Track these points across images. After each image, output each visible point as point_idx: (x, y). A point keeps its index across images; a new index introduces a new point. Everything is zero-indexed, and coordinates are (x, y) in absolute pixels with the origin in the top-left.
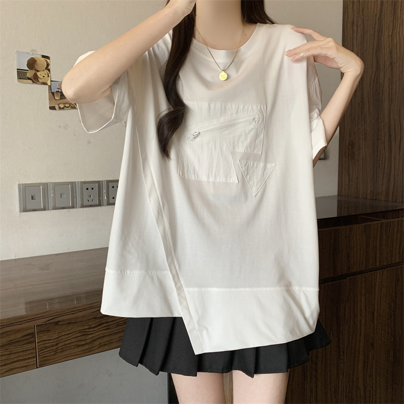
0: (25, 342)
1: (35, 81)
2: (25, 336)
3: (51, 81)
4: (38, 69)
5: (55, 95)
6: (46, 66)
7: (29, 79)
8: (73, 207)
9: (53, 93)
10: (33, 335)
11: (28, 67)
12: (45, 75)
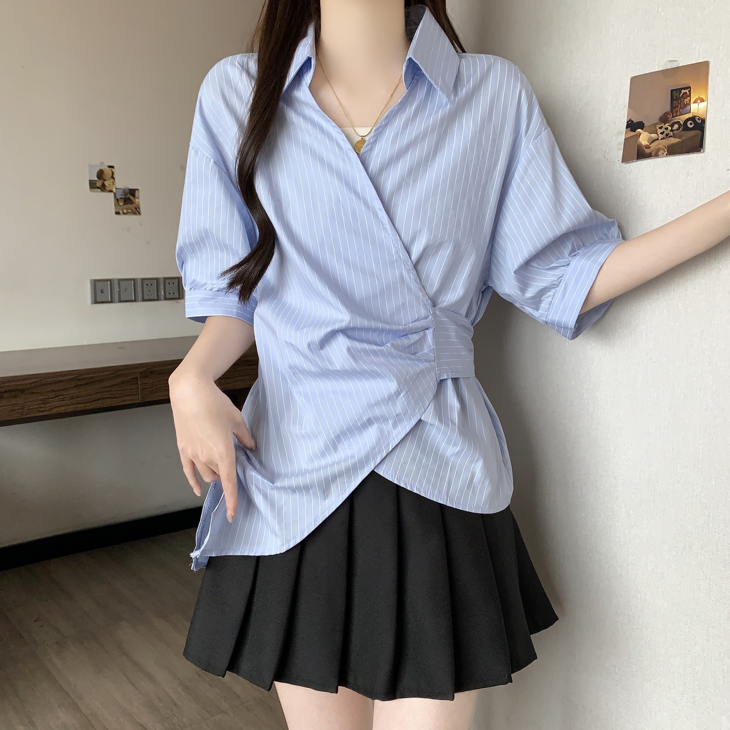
0: (133, 383)
1: (103, 190)
2: (132, 379)
3: (116, 189)
4: (106, 178)
5: (120, 202)
6: (111, 175)
7: (99, 188)
8: (135, 301)
9: (118, 200)
10: (137, 378)
11: (98, 178)
12: (111, 184)
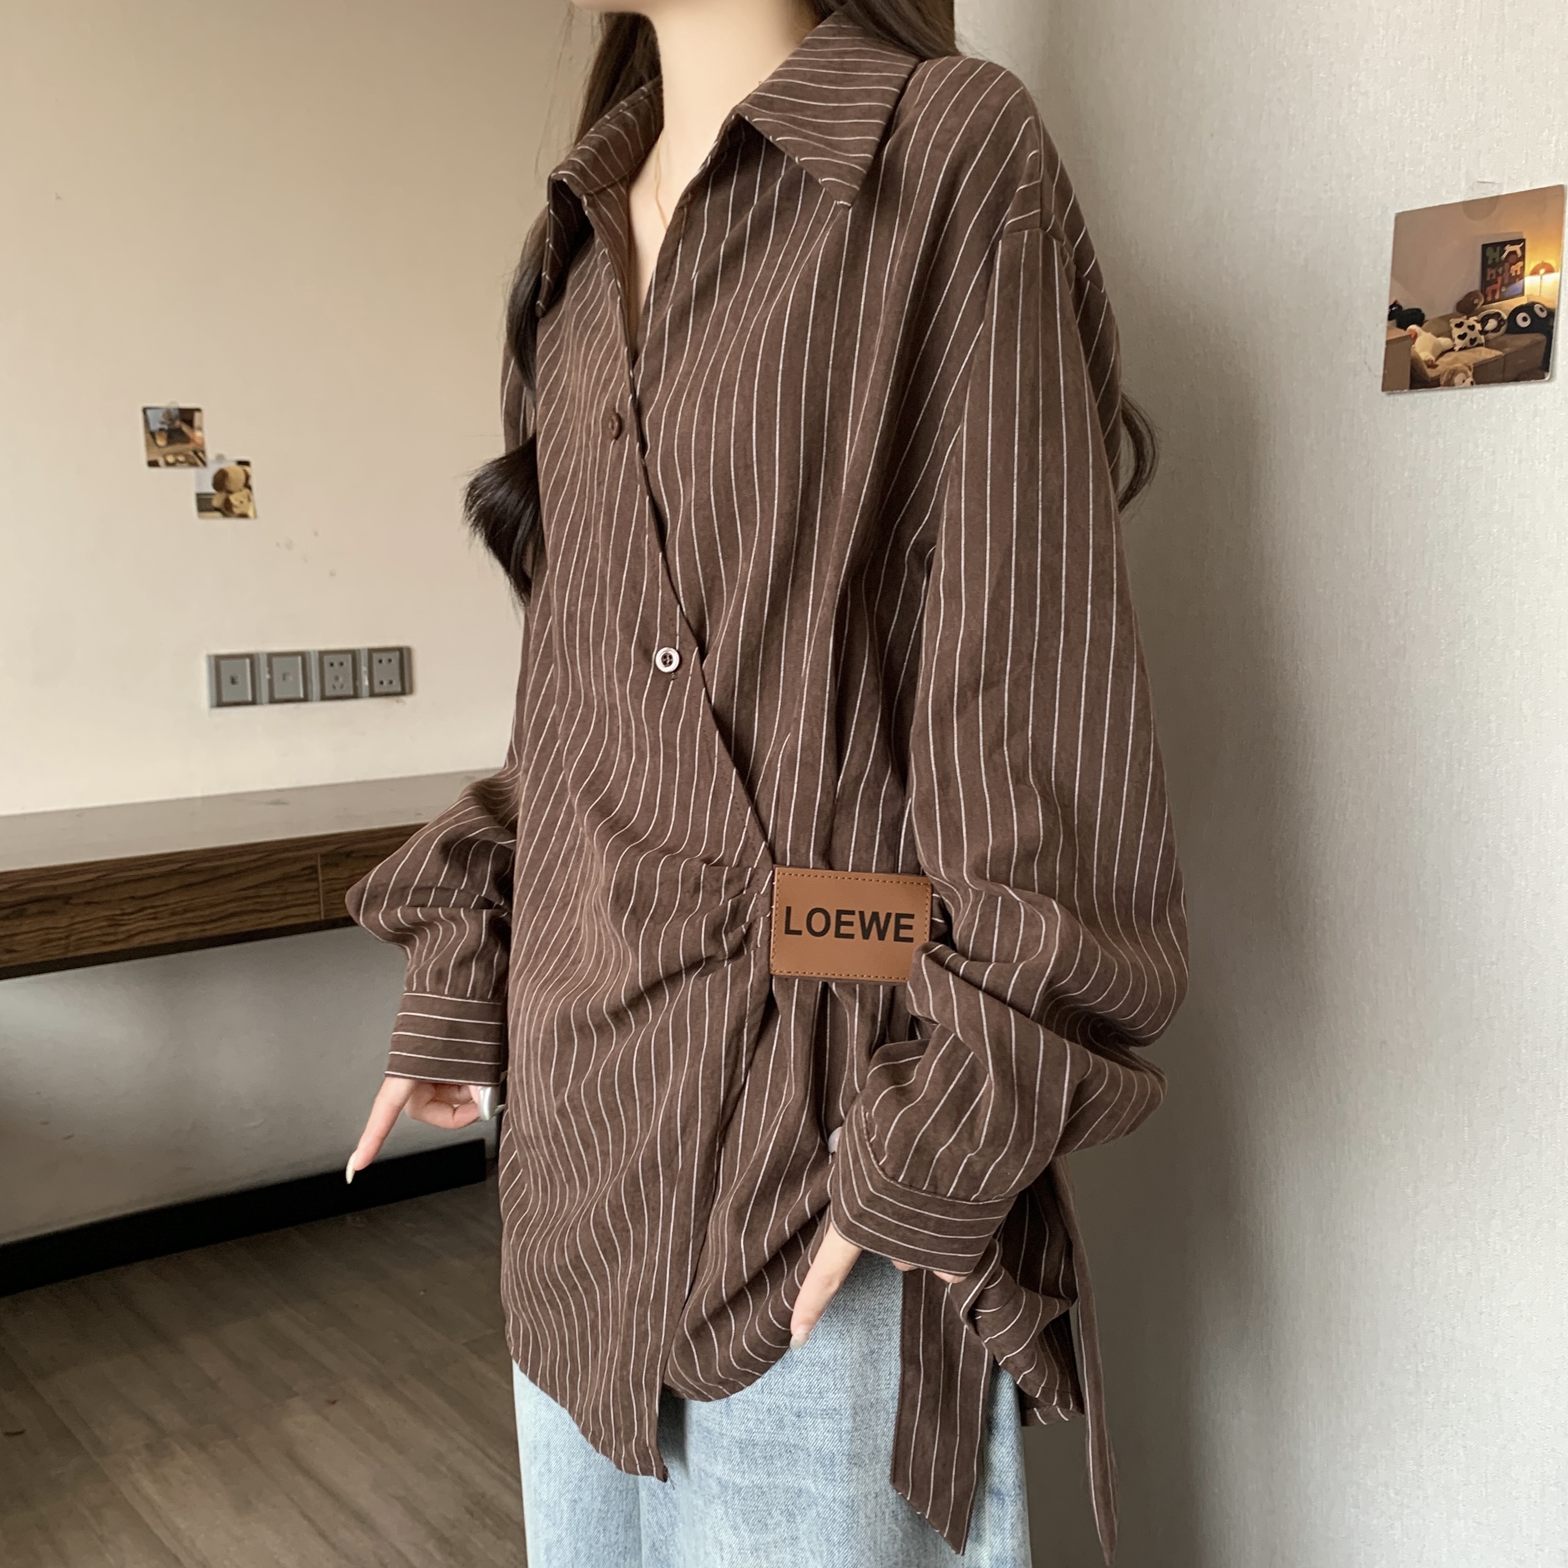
0: (306, 878)
2: (304, 869)
8: (305, 699)
10: (314, 869)
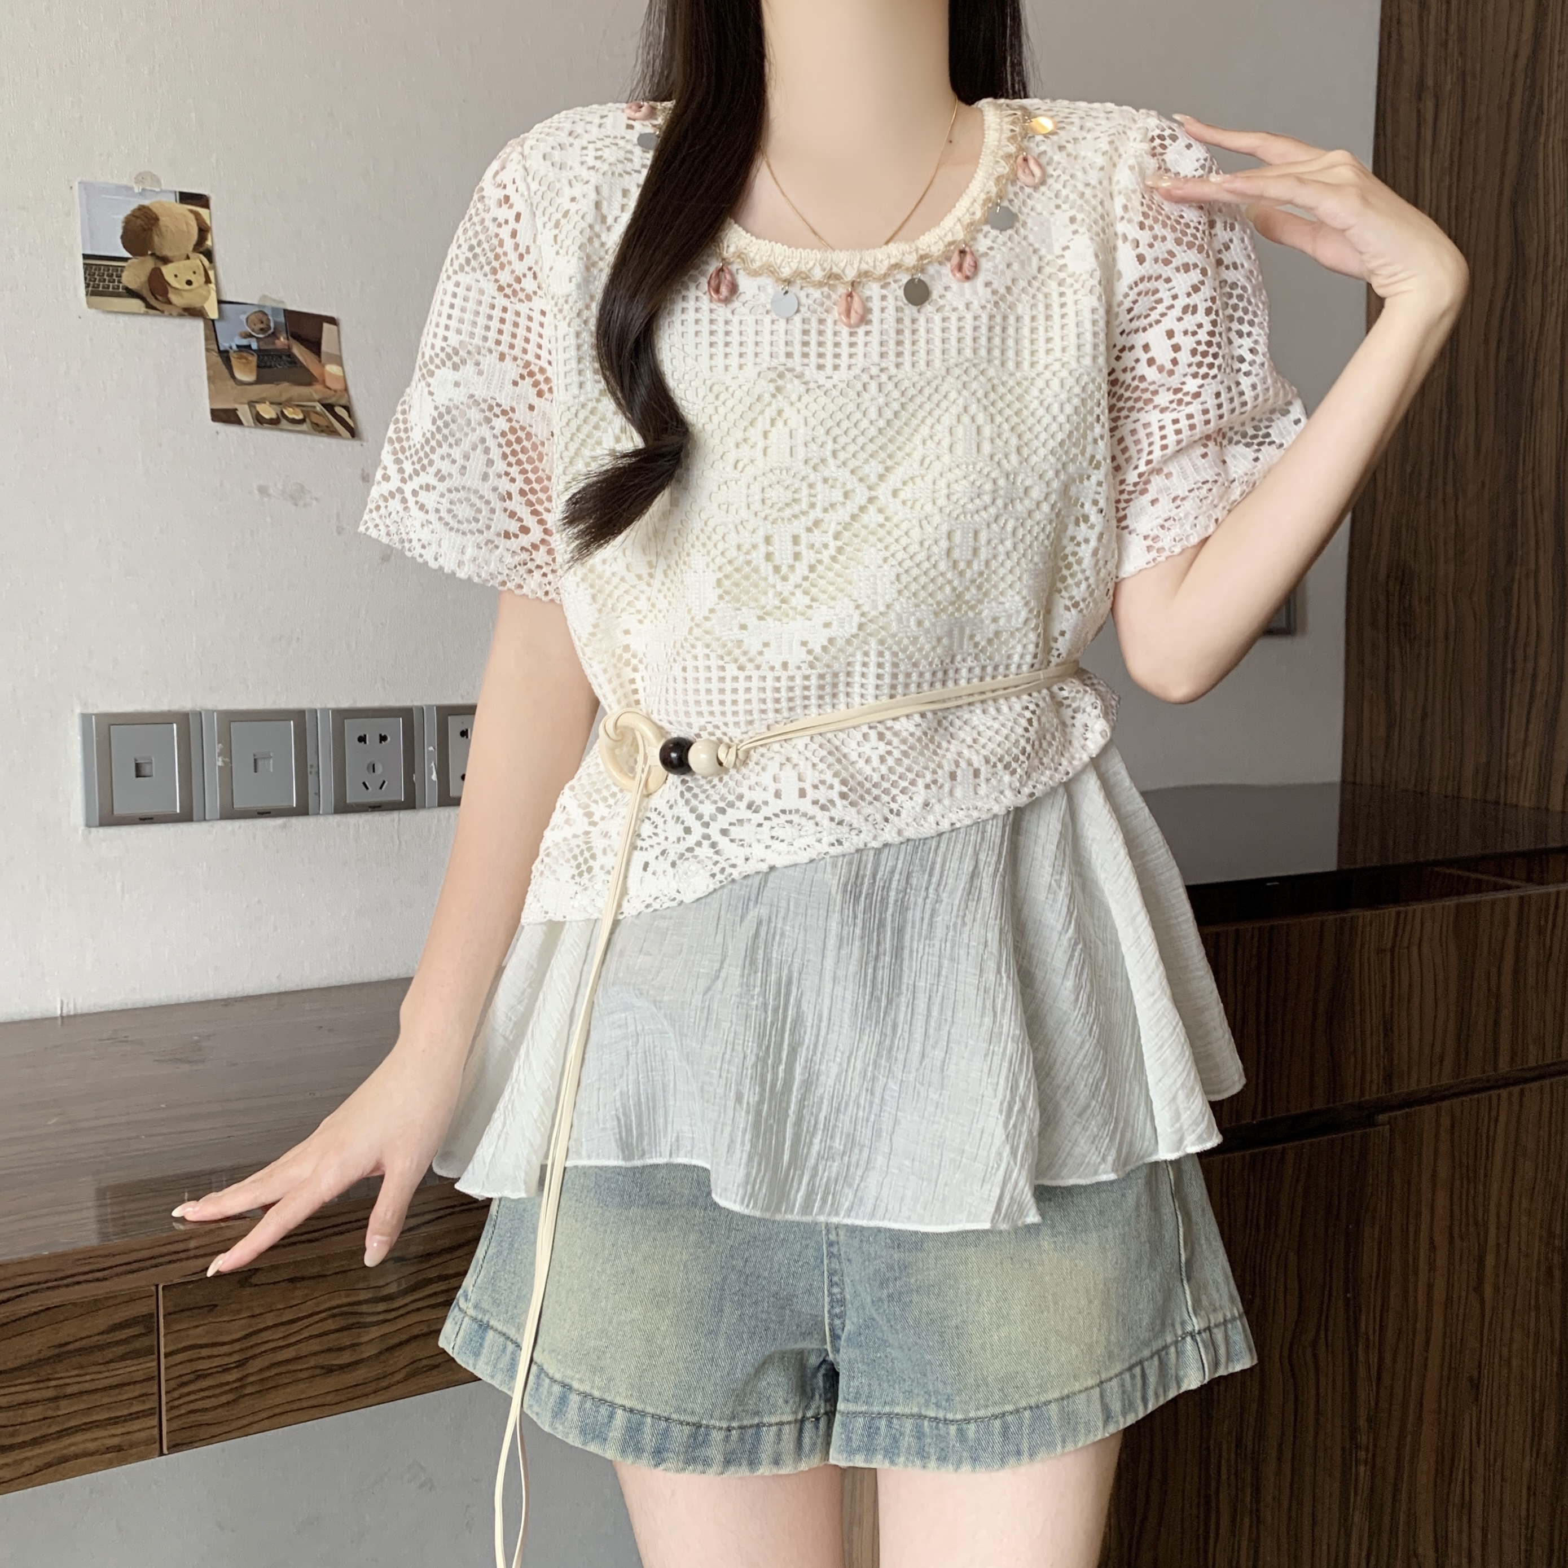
0: (120, 1350)
1: (153, 302)
2: (119, 1327)
3: (220, 301)
4: (167, 252)
5: (234, 362)
6: (195, 237)
7: (131, 293)
9: (225, 355)
10: (149, 1322)
11: (127, 245)
12: (192, 278)
